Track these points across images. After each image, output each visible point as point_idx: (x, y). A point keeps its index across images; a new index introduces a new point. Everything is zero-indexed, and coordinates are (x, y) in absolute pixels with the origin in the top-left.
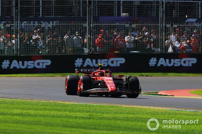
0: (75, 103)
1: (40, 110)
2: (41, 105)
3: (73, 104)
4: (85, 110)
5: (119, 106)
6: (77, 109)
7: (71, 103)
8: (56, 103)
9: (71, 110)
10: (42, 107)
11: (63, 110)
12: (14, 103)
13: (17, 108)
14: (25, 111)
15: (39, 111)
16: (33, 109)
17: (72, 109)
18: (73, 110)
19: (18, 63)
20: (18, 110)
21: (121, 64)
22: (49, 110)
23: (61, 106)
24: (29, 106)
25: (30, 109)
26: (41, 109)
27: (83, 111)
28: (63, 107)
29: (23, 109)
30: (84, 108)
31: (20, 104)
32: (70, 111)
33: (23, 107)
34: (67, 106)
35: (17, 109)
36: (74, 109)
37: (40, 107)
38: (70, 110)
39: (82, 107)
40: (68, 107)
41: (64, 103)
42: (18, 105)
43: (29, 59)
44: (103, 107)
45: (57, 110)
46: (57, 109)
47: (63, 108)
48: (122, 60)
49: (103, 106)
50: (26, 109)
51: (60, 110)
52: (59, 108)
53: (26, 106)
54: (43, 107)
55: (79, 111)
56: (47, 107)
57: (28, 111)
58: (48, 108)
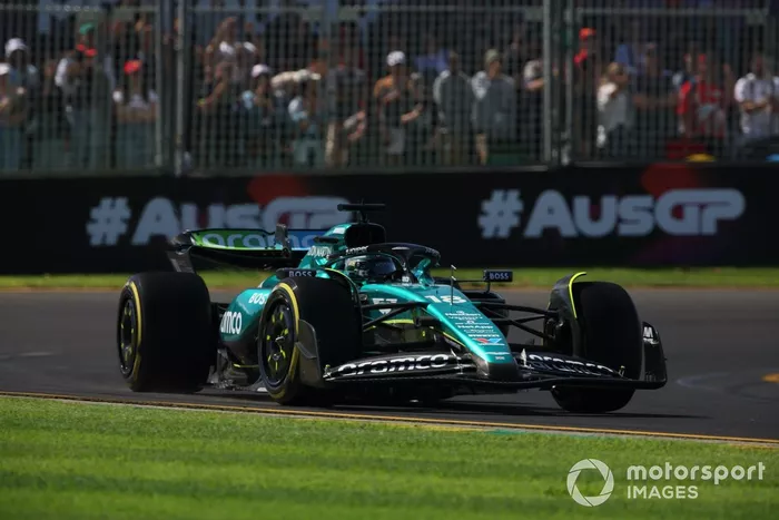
0: (479, 430)
1: (289, 465)
2: (296, 441)
3: (468, 433)
4: (529, 463)
5: (706, 445)
6: (485, 461)
7: (456, 429)
8: (374, 429)
9: (455, 464)
10: (299, 451)
11: (412, 463)
12: (153, 429)
13: (166, 456)
14: (206, 473)
15: (285, 473)
16: (252, 462)
17: (457, 459)
18: (463, 463)
19: (178, 214)
20: (170, 464)
21: (722, 224)
22: (337, 467)
23: (403, 444)
24: (228, 444)
25: (235, 459)
26: (291, 463)
27: (519, 472)
28: (414, 449)
29: (197, 459)
30: (521, 452)
31: (184, 432)
32: (448, 469)
33: (196, 450)
34: (434, 445)
35: (168, 460)
36: (468, 460)
37: (291, 448)
38: (451, 465)
39: (513, 451)
40: (438, 447)
41: (419, 430)
42: (173, 437)
43: (237, 191)
44: (623, 449)
45: (381, 464)
46: (380, 460)
47: (411, 457)
48: (730, 203)
49: (621, 442)
50: (215, 462)
51: (394, 467)
52: (389, 454)
53: (216, 442)
54: (302, 450)
55: (497, 471)
56: (326, 449)
57: (223, 470)
58: (331, 453)
